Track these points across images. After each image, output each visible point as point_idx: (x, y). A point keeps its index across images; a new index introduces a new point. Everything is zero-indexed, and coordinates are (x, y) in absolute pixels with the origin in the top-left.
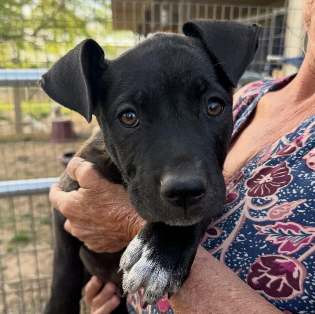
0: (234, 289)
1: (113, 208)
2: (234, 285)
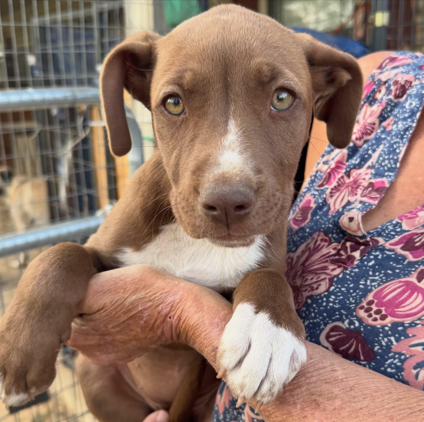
0: (339, 368)
1: (144, 315)
2: (336, 364)
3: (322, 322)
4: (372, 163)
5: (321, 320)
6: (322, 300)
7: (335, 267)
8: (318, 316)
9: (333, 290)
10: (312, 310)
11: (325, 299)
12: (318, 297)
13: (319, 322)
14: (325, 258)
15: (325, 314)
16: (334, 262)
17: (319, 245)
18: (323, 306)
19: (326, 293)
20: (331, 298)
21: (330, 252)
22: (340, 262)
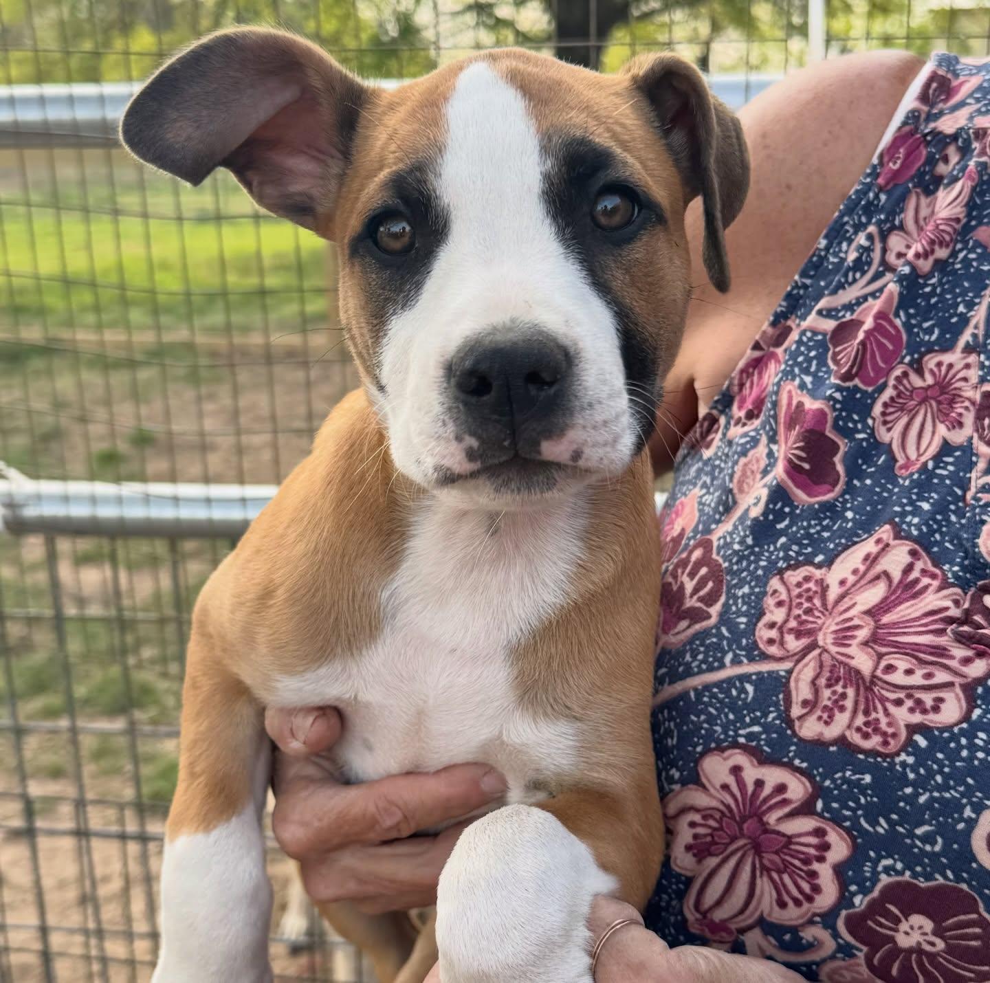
3: (965, 801)
4: (975, 336)
5: (963, 795)
6: (958, 742)
7: (970, 653)
8: (952, 783)
9: (980, 717)
10: (935, 767)
11: (964, 741)
12: (946, 735)
13: (959, 800)
14: (935, 622)
15: (970, 781)
16: (964, 640)
17: (917, 581)
18: (962, 760)
19: (965, 725)
20: (977, 737)
21: (947, 609)
22: (979, 642)
